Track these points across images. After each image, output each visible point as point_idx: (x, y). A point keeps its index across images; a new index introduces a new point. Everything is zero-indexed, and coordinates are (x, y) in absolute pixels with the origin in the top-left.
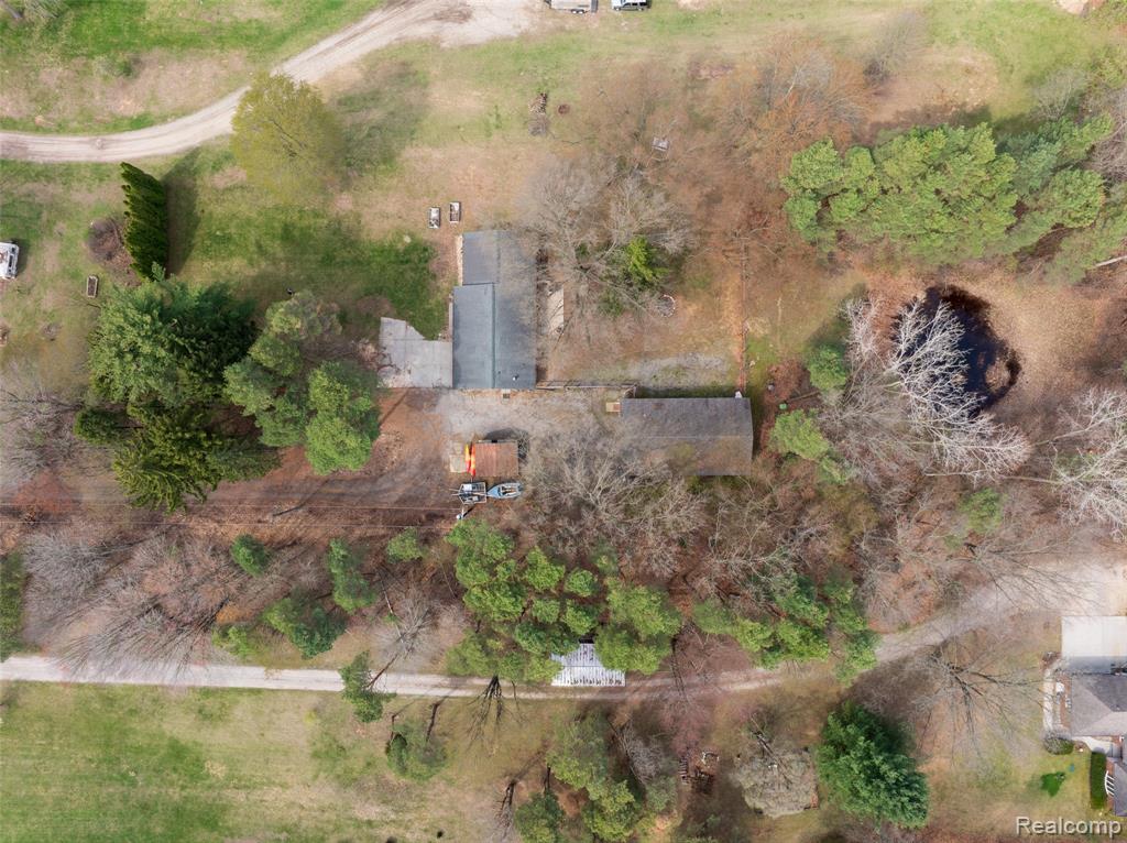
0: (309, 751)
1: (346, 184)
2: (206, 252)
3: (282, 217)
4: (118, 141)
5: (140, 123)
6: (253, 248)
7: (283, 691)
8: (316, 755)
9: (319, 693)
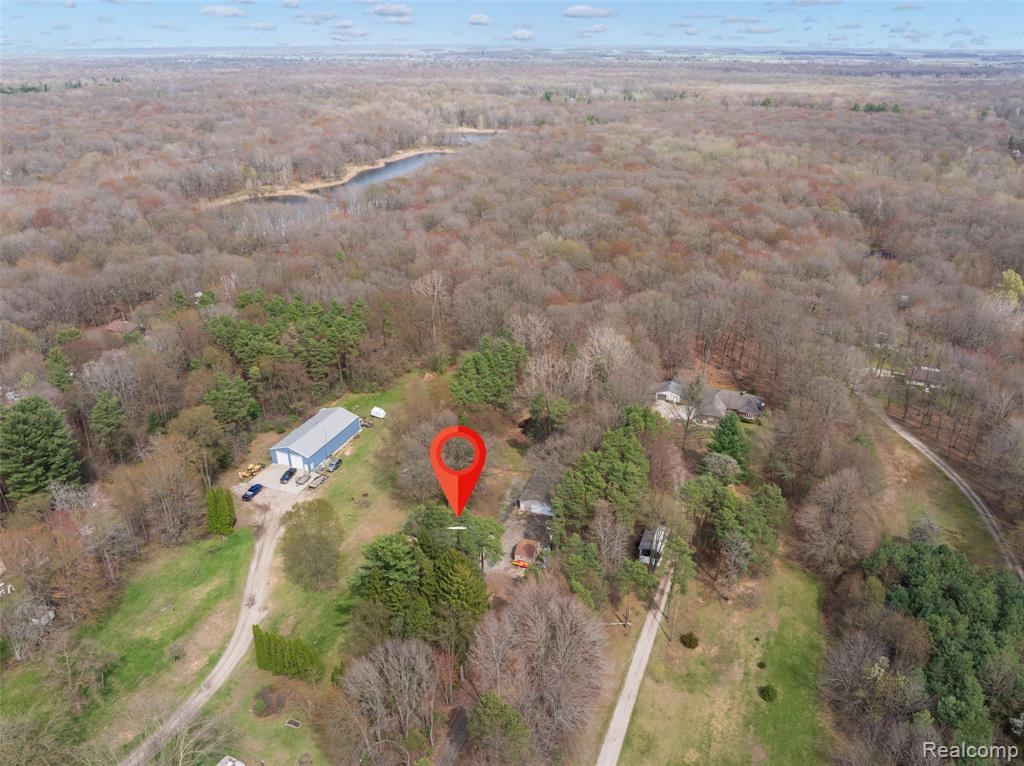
0: (687, 694)
1: (336, 579)
2: (321, 652)
3: (331, 609)
4: (213, 677)
5: (213, 662)
6: (338, 628)
7: (638, 697)
8: (691, 691)
9: (645, 676)
